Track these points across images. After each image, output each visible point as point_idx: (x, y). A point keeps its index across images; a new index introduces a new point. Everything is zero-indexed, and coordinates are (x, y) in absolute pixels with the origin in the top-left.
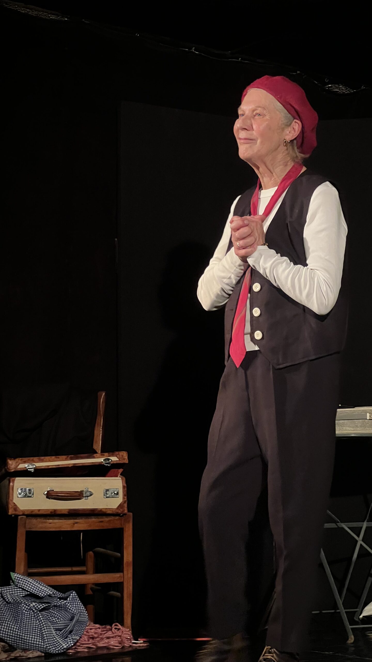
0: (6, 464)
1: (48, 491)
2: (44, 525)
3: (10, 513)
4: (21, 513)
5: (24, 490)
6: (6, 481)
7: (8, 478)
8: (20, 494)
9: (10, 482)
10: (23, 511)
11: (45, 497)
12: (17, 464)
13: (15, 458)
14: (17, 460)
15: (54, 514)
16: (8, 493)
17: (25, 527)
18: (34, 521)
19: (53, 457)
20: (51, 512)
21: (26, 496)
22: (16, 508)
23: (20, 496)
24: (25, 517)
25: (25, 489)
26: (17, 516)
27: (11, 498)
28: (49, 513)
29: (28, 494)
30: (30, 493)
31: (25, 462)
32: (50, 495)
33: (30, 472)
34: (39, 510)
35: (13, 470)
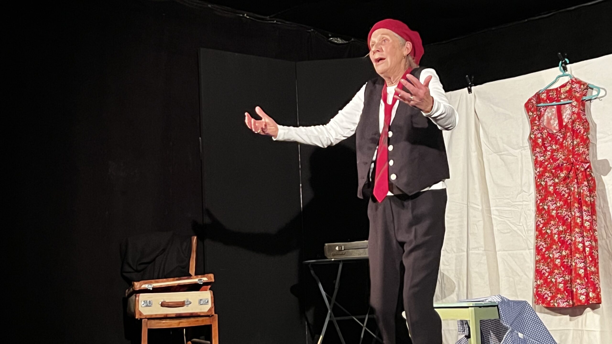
0: (133, 285)
1: (162, 302)
2: (160, 324)
3: (137, 318)
4: (144, 317)
5: (146, 302)
6: (133, 297)
7: (135, 294)
8: (143, 304)
9: (136, 297)
10: (146, 316)
11: (160, 306)
12: (141, 284)
13: (138, 281)
14: (141, 282)
15: (166, 317)
16: (135, 304)
17: (147, 326)
18: (153, 322)
19: (165, 280)
20: (164, 316)
21: (147, 306)
22: (141, 314)
23: (143, 306)
24: (147, 320)
25: (147, 301)
26: (141, 319)
27: (137, 307)
29: (149, 304)
30: (150, 303)
31: (146, 283)
32: (163, 305)
33: (150, 290)
34: (156, 315)
35: (138, 289)
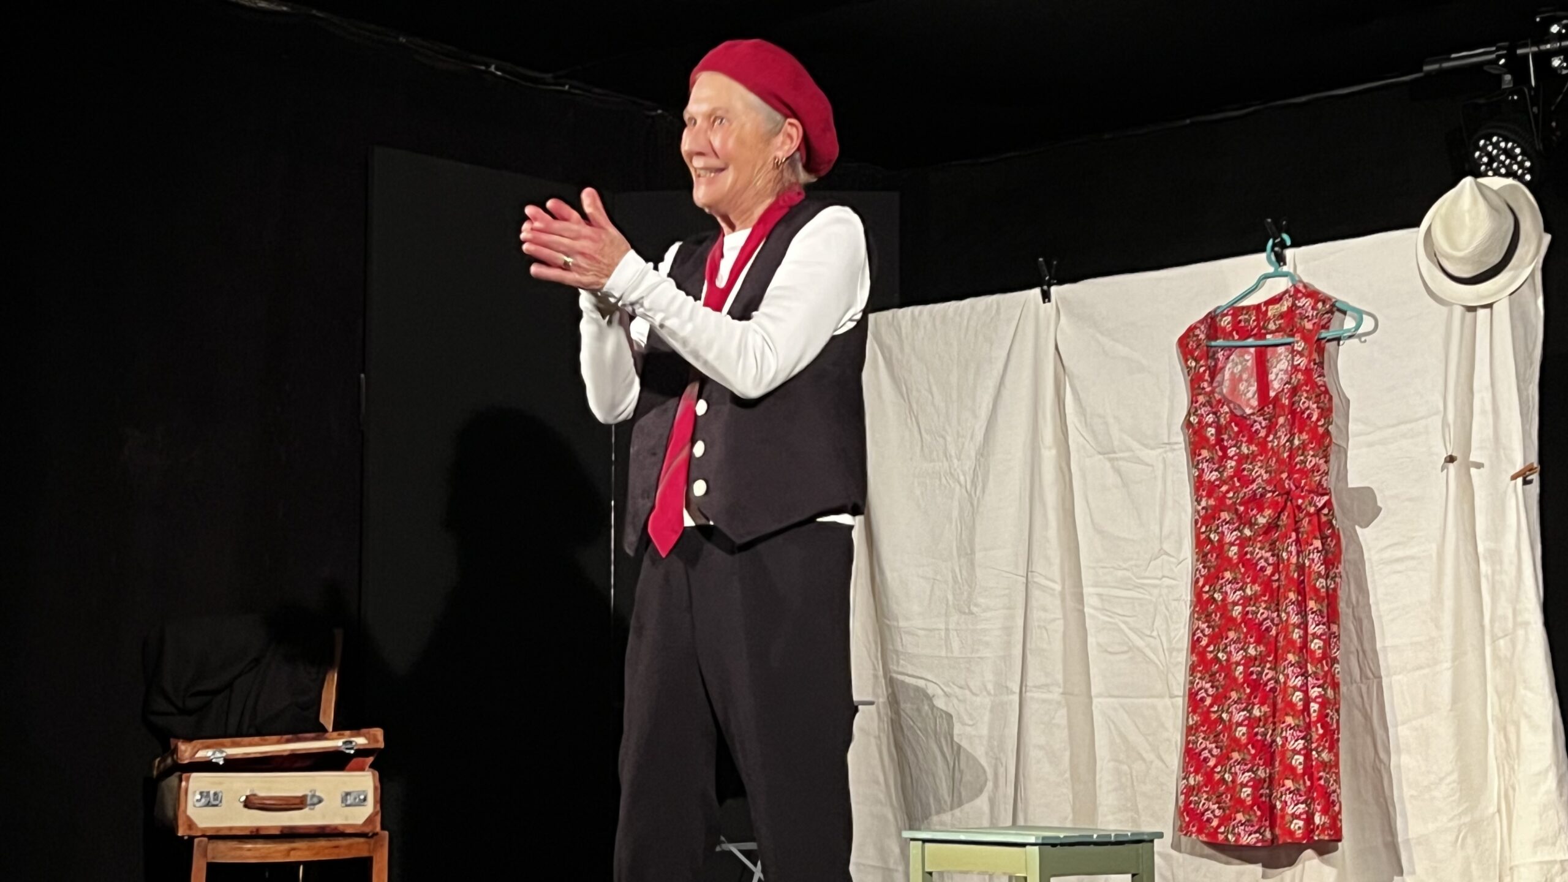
0: (175, 750)
1: (247, 797)
2: (238, 853)
3: (180, 834)
4: (199, 834)
5: (205, 794)
6: (173, 780)
7: (178, 774)
8: (198, 801)
9: (181, 781)
10: (204, 829)
11: (242, 805)
12: (196, 750)
13: (189, 739)
14: (195, 742)
15: (256, 835)
16: (178, 799)
17: (205, 855)
18: (222, 846)
19: (257, 739)
20: (252, 832)
21: (208, 804)
22: (191, 824)
23: (198, 804)
24: (205, 839)
25: (208, 793)
26: (192, 839)
27: (182, 808)
28: (247, 833)
29: (212, 801)
30: (216, 799)
31: (208, 747)
32: (249, 803)
33: (217, 764)
34: (231, 828)
35: (186, 762)
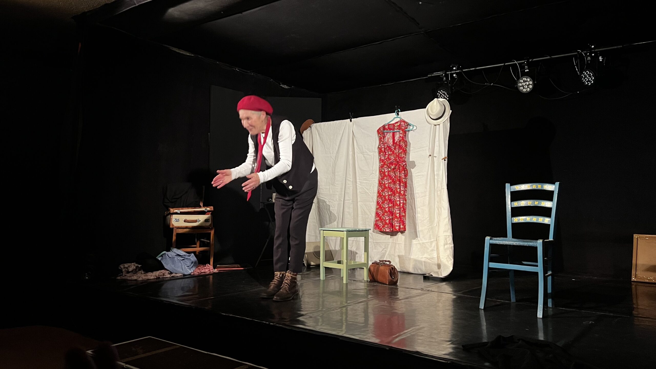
0: (170, 210)
2: (182, 231)
3: (171, 227)
4: (175, 227)
6: (169, 216)
8: (174, 220)
9: (171, 216)
11: (184, 221)
12: (174, 210)
13: (172, 208)
15: (187, 228)
16: (170, 220)
17: (176, 232)
18: (179, 230)
19: (187, 208)
21: (177, 221)
22: (173, 225)
23: (174, 221)
24: (176, 228)
25: (176, 219)
26: (173, 228)
27: (171, 222)
28: (185, 227)
29: (177, 220)
30: (178, 220)
31: (176, 210)
32: (185, 221)
33: (178, 213)
34: (181, 226)
35: (172, 212)
